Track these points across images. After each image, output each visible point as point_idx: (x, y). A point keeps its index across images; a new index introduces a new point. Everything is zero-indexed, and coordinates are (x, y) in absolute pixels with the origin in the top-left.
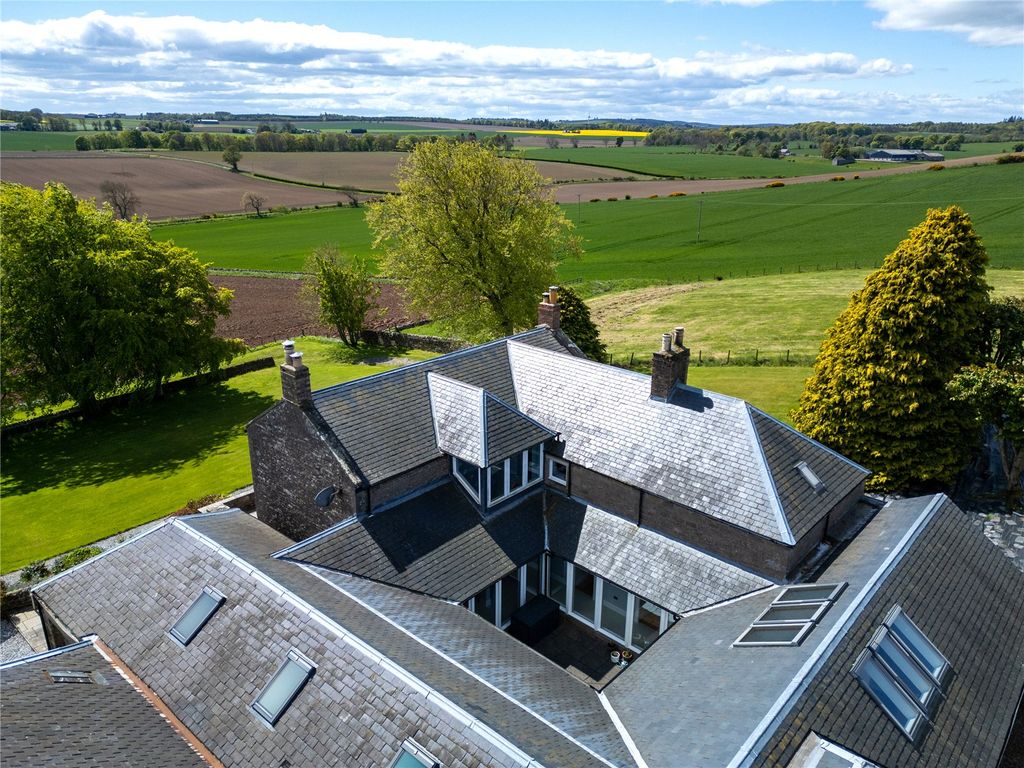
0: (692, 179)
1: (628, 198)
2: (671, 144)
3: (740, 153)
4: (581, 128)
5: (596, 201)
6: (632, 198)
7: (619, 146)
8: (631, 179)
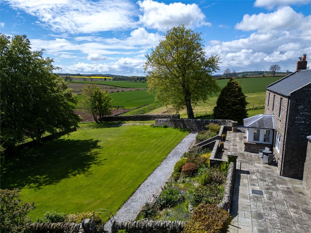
0: (133, 88)
1: (123, 91)
2: (120, 80)
3: (142, 82)
4: (91, 76)
5: (113, 92)
6: (124, 91)
7: (105, 80)
8: (115, 88)
